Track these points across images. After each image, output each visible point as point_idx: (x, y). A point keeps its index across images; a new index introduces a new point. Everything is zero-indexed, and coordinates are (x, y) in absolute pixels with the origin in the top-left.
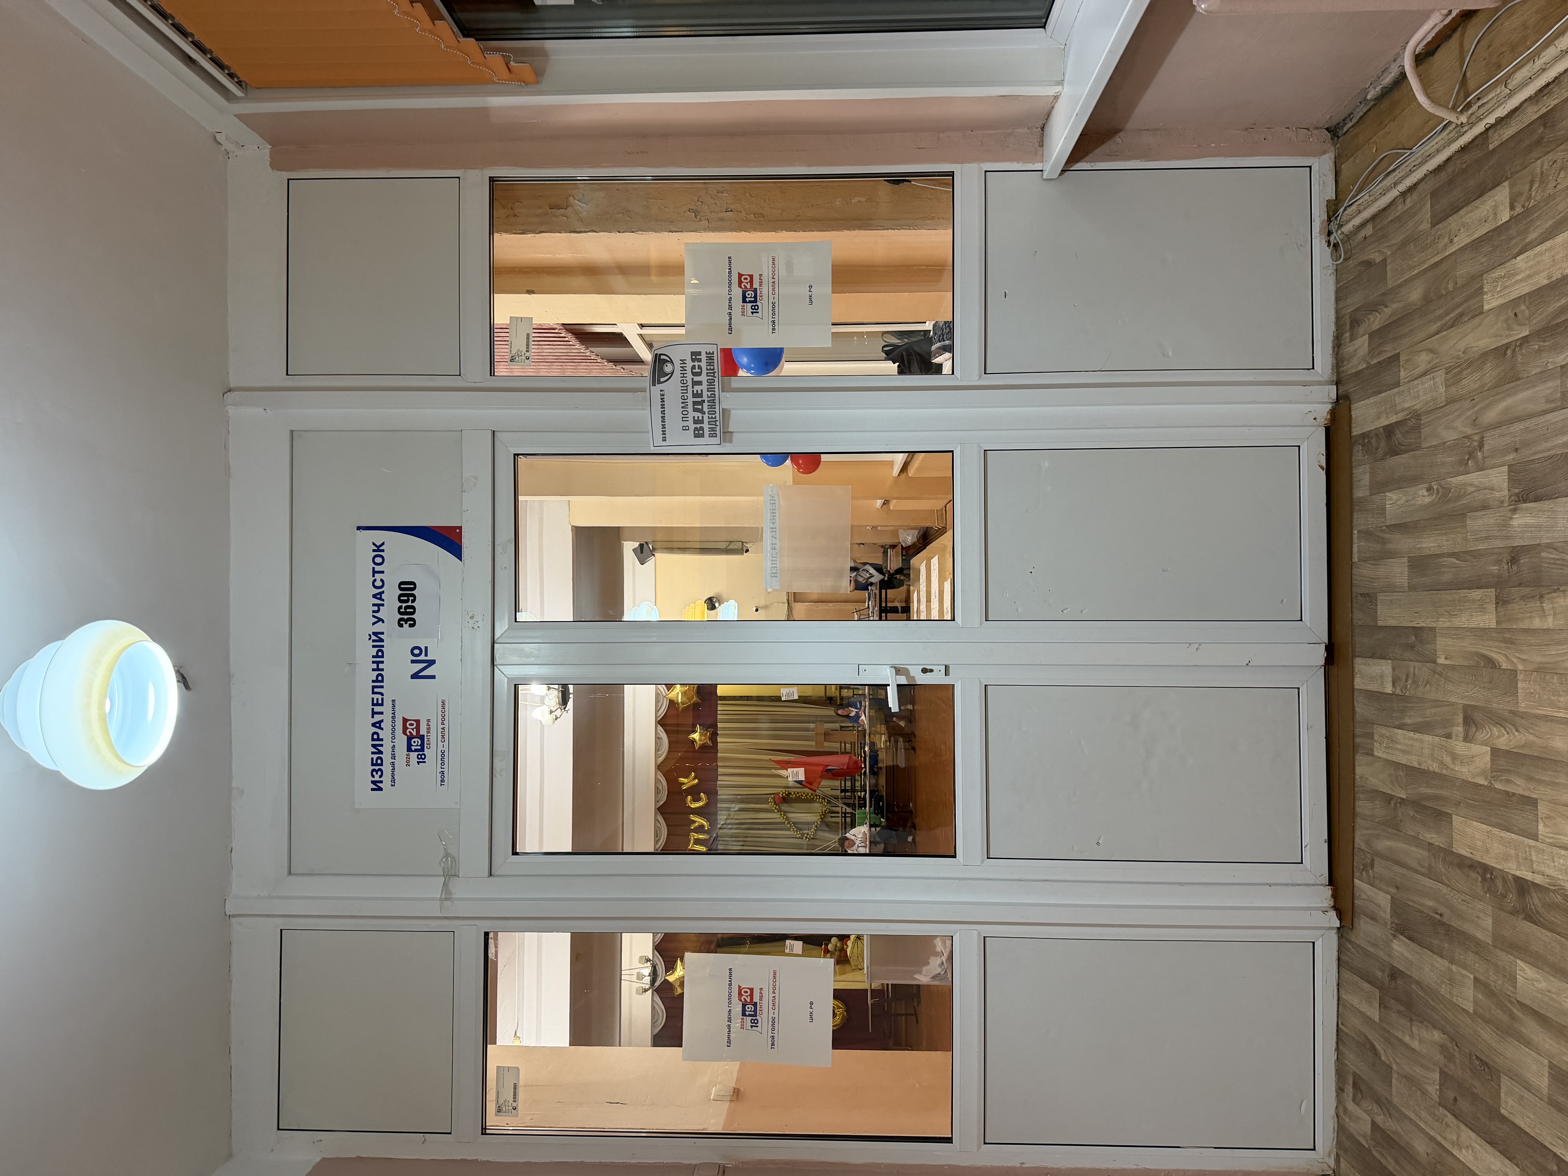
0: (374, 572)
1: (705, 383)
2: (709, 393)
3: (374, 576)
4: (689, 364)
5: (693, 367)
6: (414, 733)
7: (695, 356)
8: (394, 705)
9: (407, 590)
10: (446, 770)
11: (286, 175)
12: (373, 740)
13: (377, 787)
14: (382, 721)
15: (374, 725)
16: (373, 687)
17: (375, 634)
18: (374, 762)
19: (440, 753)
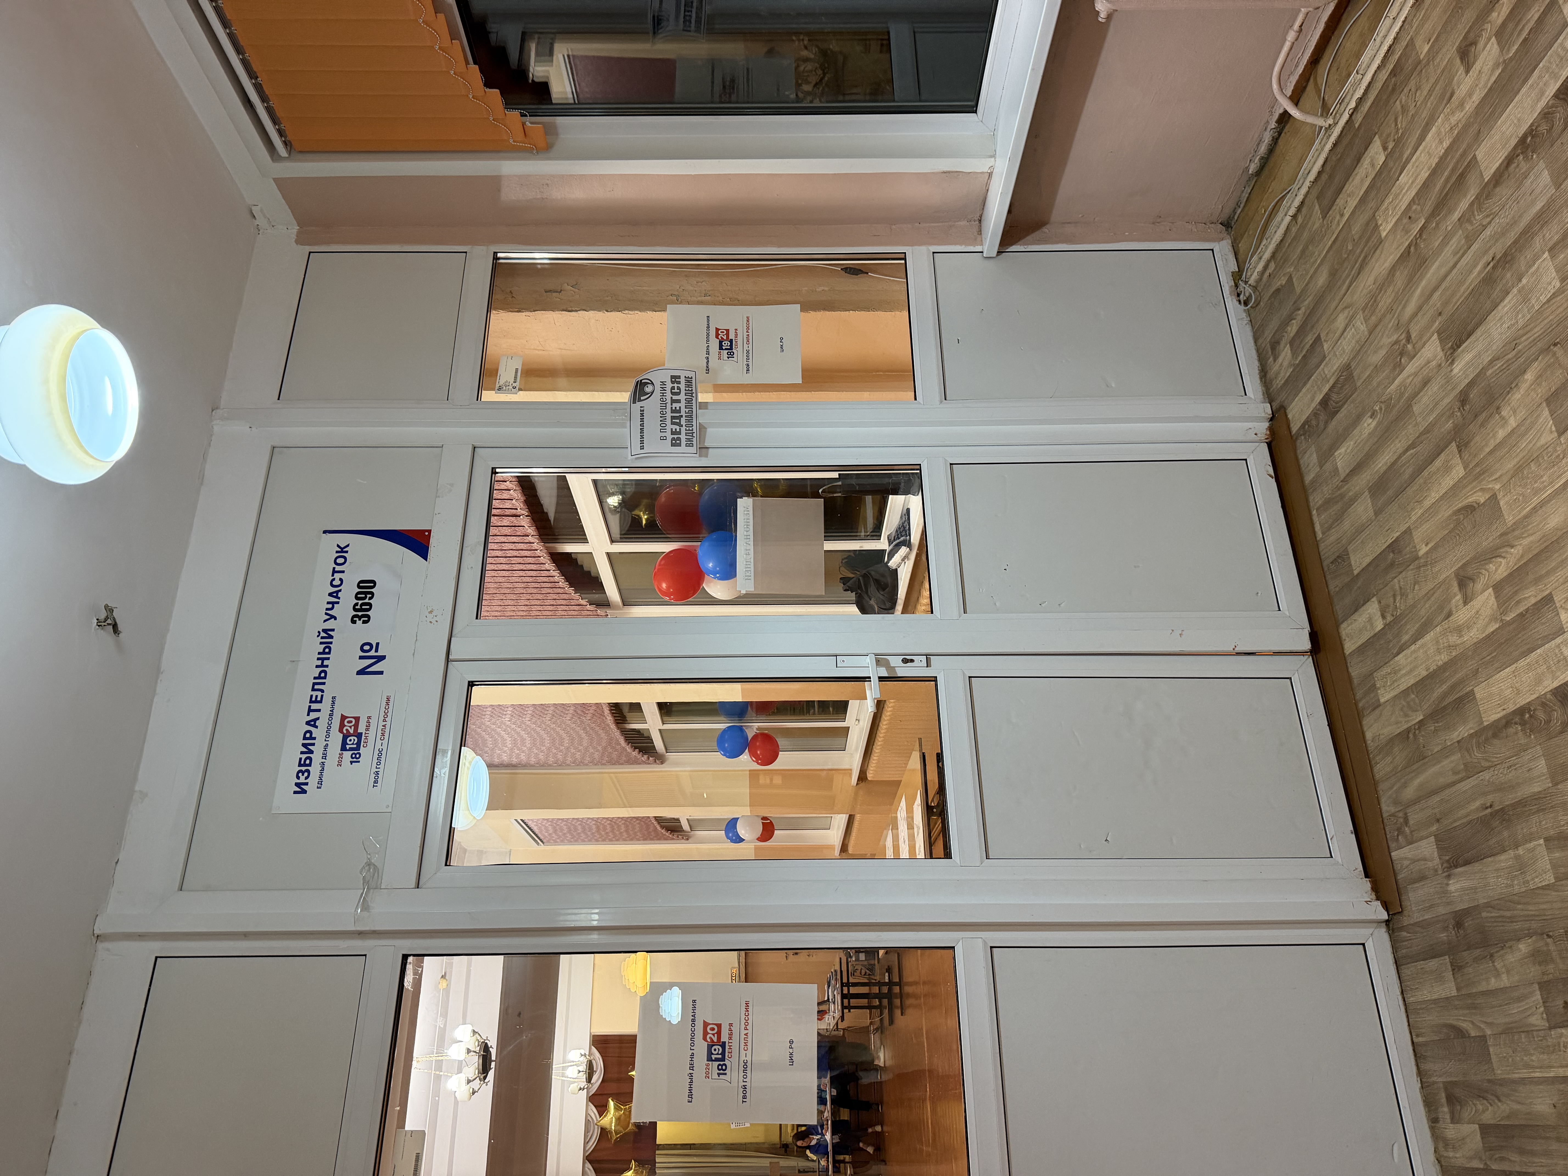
0: (334, 572)
1: (683, 402)
2: (687, 410)
3: (333, 575)
4: (669, 385)
5: (673, 388)
6: (352, 731)
7: (675, 379)
8: (333, 702)
9: (366, 588)
10: (381, 771)
11: (308, 249)
12: (305, 738)
13: (301, 789)
14: (318, 719)
15: (308, 723)
16: (314, 684)
17: (325, 631)
18: (302, 763)
19: (377, 752)
